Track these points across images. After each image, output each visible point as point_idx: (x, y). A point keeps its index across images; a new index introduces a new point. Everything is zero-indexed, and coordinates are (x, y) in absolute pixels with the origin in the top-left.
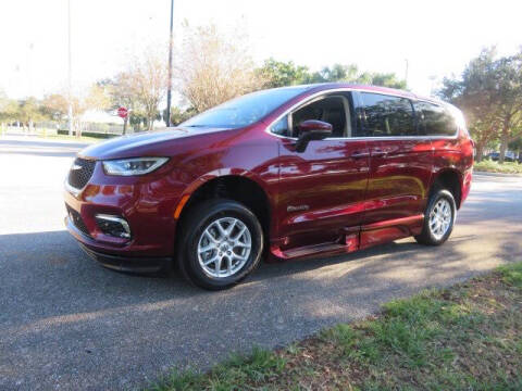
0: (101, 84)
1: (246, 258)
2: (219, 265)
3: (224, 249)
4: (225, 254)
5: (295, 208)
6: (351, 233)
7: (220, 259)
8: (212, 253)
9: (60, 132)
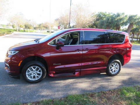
0: (57, 20)
1: (41, 76)
2: (32, 77)
3: (34, 73)
4: (34, 75)
5: (56, 64)
6: (77, 71)
7: (33, 76)
8: (31, 74)
9: (48, 32)
